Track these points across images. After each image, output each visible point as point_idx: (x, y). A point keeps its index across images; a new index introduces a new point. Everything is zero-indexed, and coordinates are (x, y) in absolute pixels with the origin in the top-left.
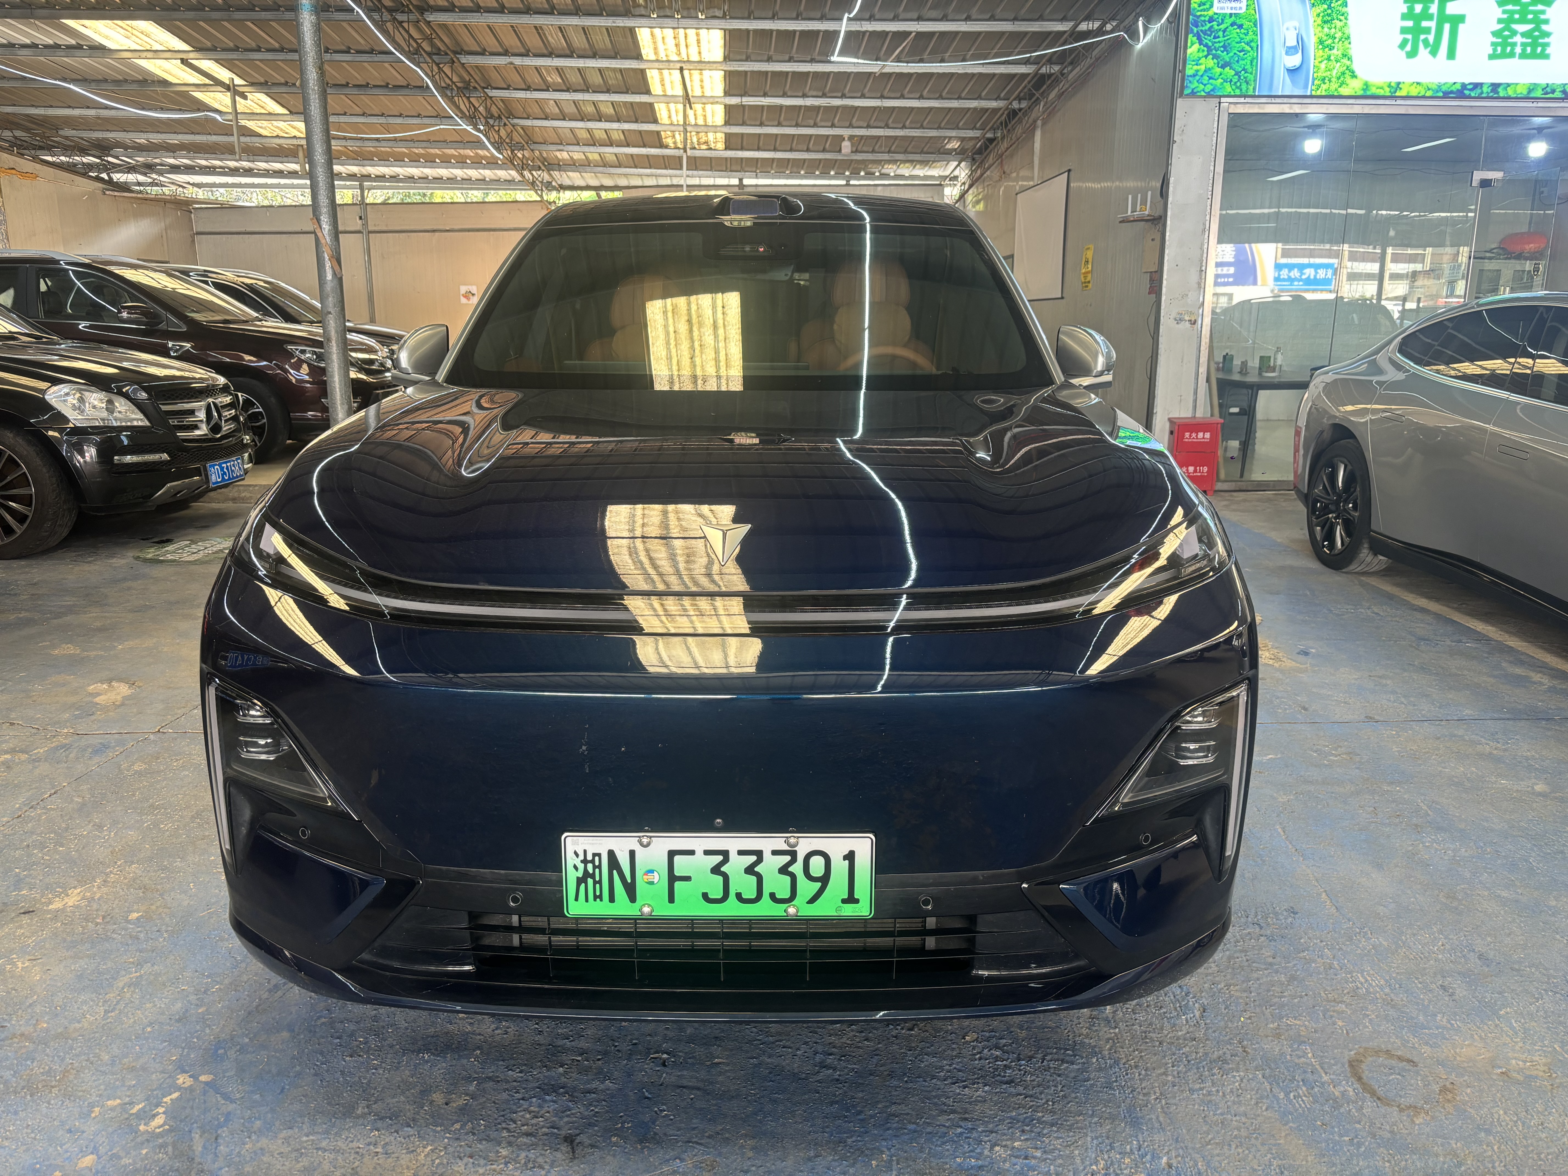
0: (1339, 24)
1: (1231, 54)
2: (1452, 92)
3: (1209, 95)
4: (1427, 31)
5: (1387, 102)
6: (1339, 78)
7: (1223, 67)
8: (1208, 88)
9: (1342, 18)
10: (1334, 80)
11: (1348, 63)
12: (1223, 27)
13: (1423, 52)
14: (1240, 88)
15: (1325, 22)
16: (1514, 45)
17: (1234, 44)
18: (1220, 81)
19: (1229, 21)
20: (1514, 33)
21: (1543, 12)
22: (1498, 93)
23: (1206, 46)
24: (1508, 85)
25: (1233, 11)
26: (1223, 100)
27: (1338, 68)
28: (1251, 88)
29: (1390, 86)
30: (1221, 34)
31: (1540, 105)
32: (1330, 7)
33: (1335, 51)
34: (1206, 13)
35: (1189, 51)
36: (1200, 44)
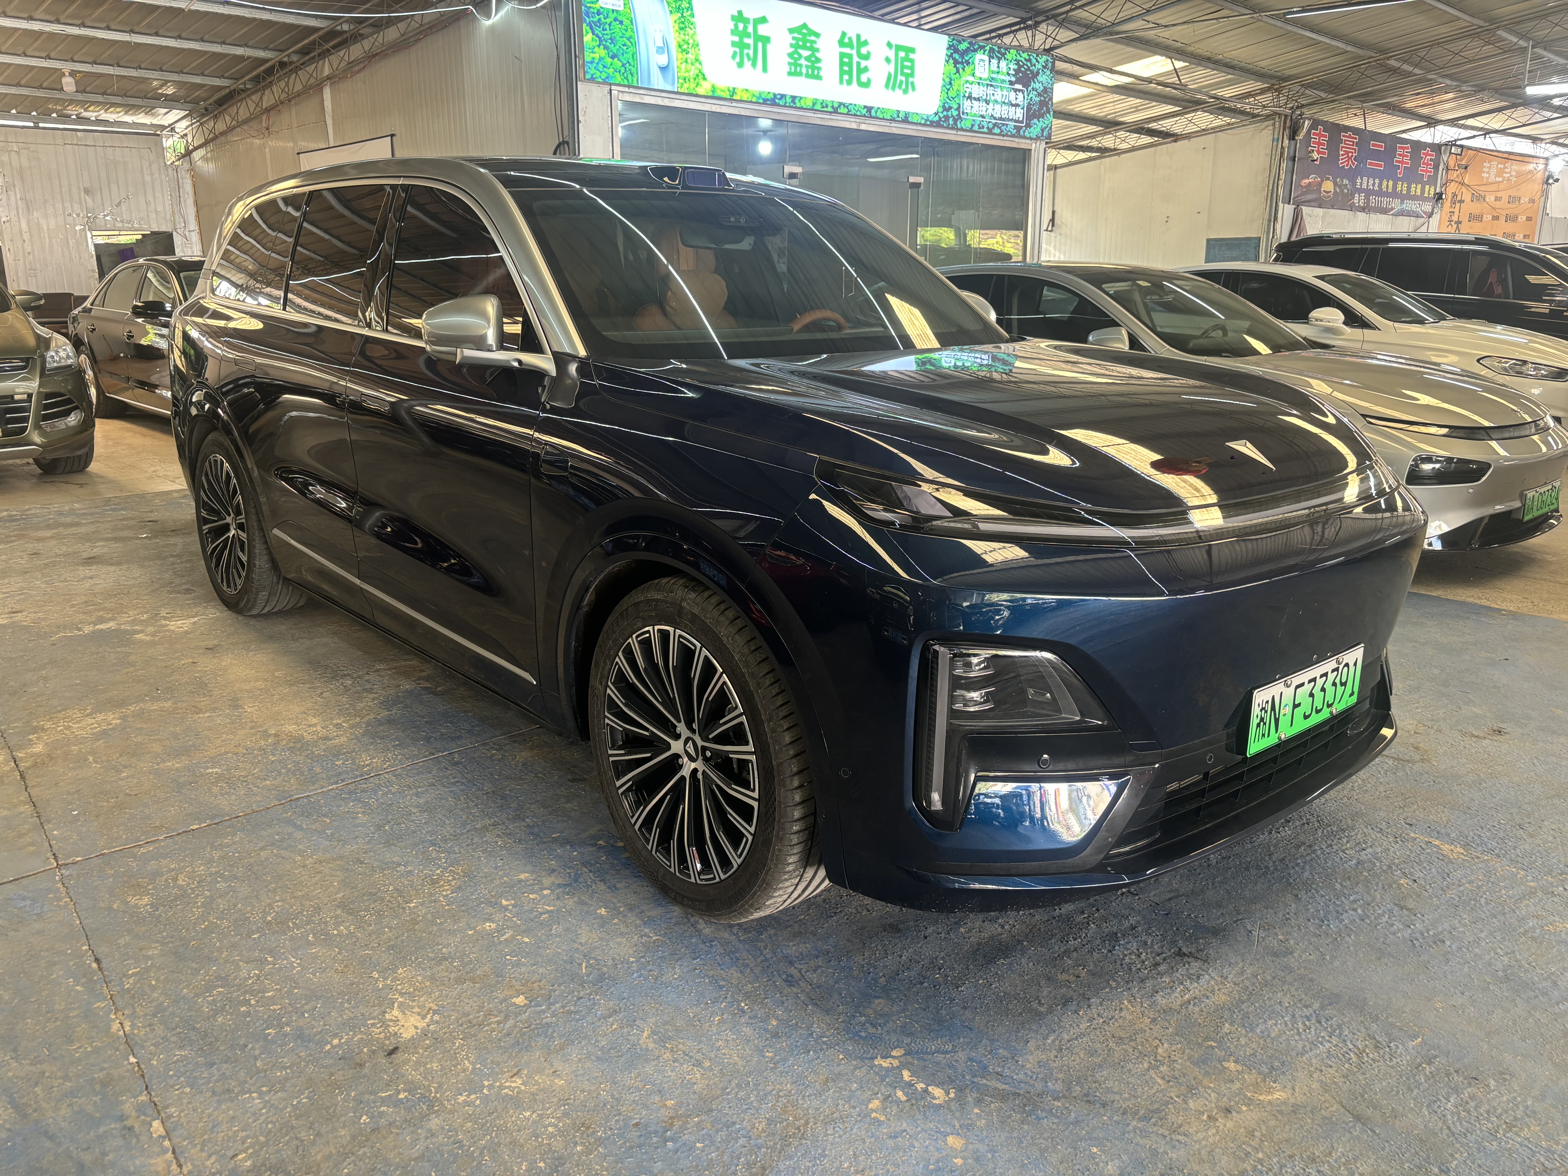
0: (691, 32)
1: (617, 47)
2: (768, 100)
3: (605, 82)
4: (748, 46)
5: (726, 103)
6: (695, 79)
7: (613, 57)
8: (604, 76)
9: (692, 27)
10: (692, 80)
11: (700, 67)
12: (608, 21)
13: (747, 64)
14: (626, 78)
15: (682, 29)
16: (801, 65)
17: (618, 38)
18: (612, 70)
19: (612, 16)
20: (800, 56)
21: (815, 42)
22: (795, 103)
23: (597, 36)
24: (801, 98)
25: (615, 8)
26: (613, 87)
27: (693, 72)
28: (635, 79)
29: (729, 90)
30: (607, 27)
31: (819, 116)
32: (683, 16)
33: (689, 56)
34: (593, 6)
35: (585, 39)
36: (593, 34)
